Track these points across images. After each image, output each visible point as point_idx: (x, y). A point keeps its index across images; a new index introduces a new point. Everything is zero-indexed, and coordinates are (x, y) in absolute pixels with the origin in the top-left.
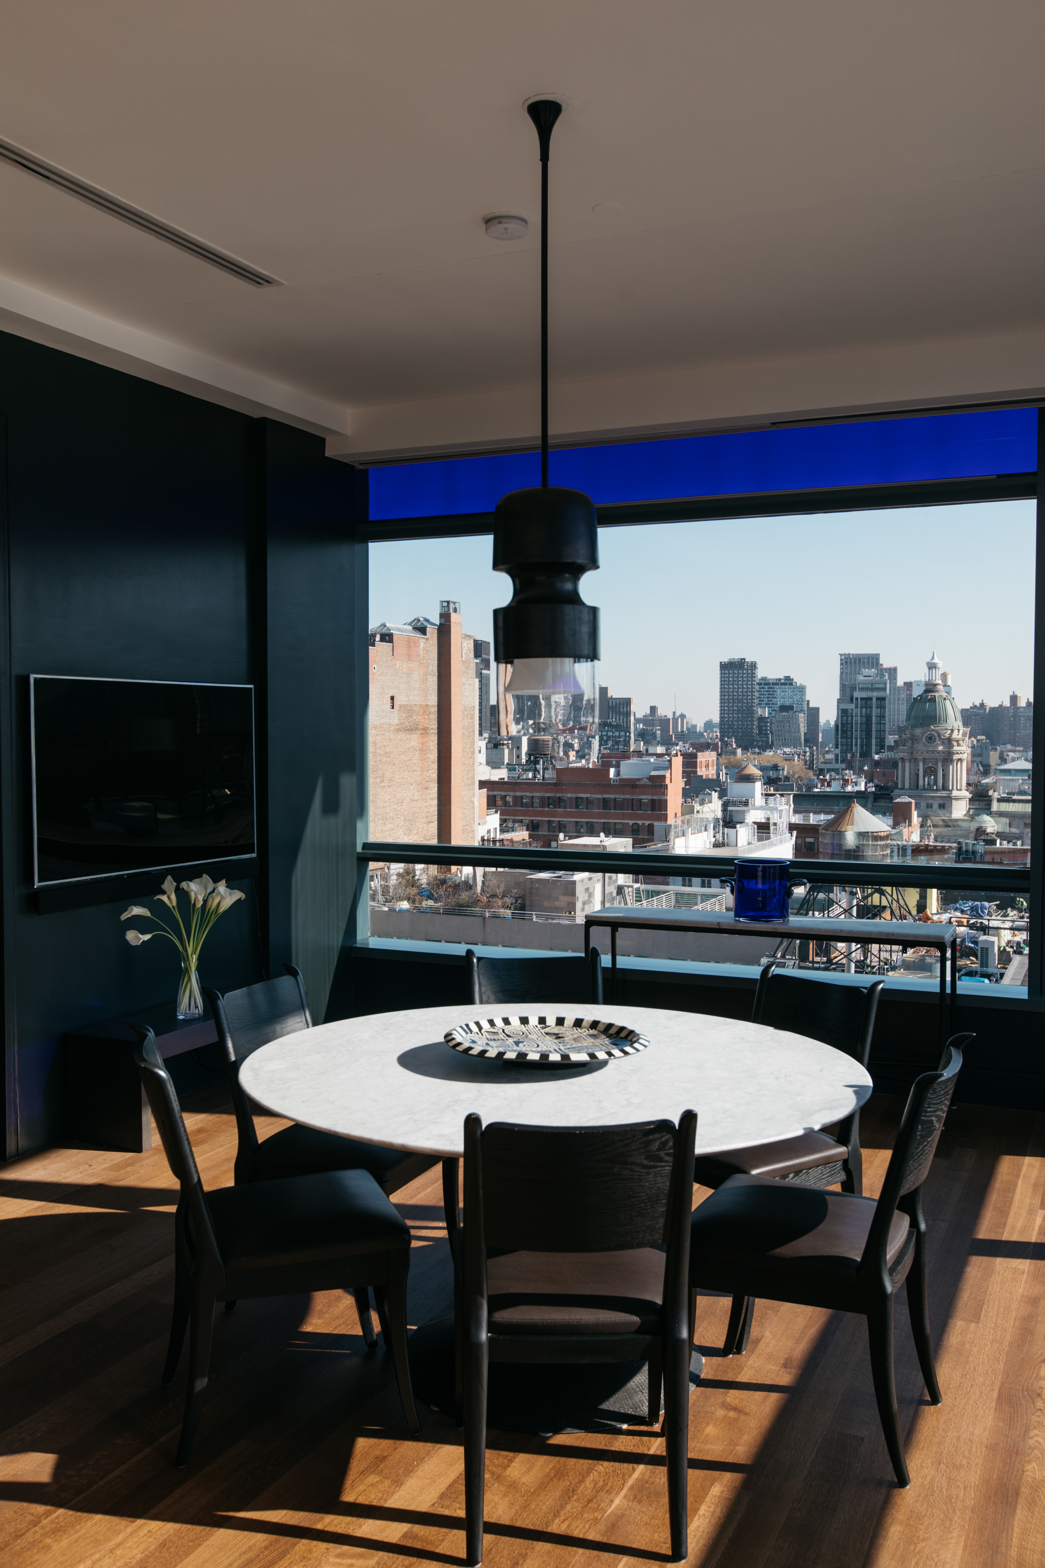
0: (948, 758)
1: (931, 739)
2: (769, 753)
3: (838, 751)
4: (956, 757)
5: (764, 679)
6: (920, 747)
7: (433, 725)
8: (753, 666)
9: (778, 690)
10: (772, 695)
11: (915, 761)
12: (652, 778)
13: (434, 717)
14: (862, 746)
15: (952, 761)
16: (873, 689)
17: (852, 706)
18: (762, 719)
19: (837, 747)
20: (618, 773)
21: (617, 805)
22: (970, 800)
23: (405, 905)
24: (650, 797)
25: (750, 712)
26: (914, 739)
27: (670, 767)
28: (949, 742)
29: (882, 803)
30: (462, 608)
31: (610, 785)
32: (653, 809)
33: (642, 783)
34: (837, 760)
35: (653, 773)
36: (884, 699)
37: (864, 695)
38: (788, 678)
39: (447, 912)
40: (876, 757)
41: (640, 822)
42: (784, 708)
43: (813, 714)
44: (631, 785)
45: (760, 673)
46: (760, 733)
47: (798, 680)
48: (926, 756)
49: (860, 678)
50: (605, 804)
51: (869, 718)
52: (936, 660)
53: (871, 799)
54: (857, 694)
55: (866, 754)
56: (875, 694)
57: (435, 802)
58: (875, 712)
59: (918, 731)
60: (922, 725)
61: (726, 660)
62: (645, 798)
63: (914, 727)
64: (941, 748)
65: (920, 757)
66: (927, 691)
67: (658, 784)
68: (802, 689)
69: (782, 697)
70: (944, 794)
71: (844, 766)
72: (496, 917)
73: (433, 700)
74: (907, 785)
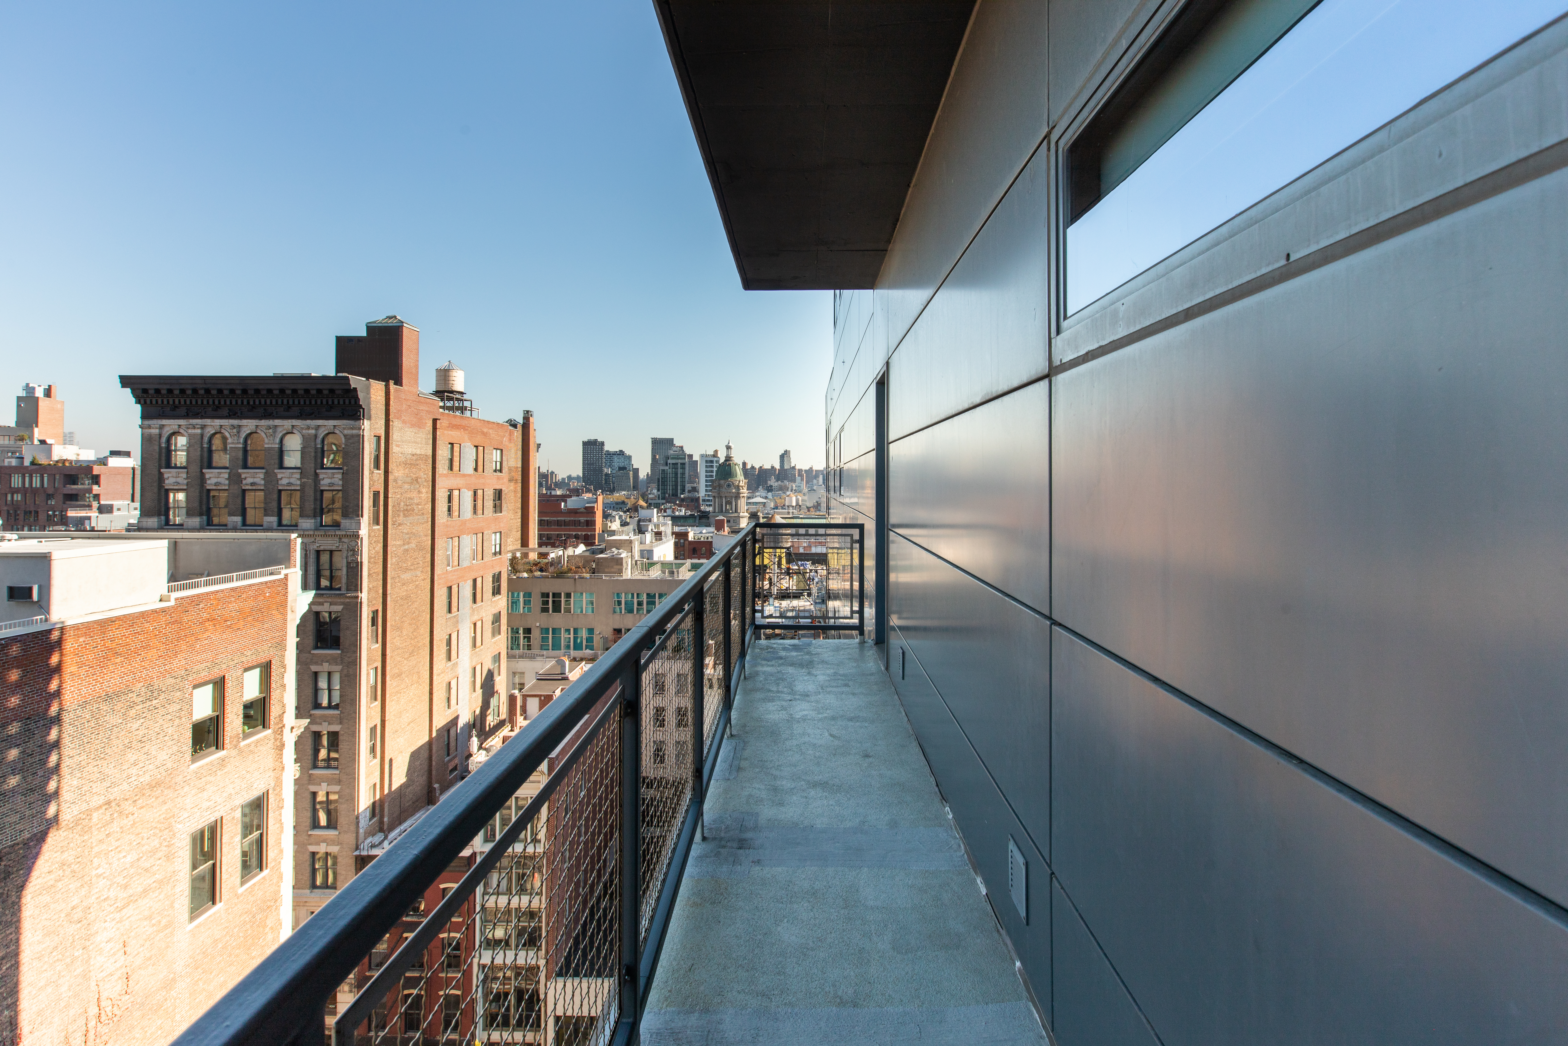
0: (737, 496)
1: (729, 486)
2: (616, 495)
3: (659, 493)
4: (741, 495)
5: (607, 451)
6: (723, 490)
7: (520, 478)
8: (603, 444)
9: (615, 458)
10: (611, 461)
11: (721, 497)
12: (586, 508)
13: (520, 473)
14: (673, 490)
15: (740, 497)
16: (678, 459)
17: (667, 468)
18: (607, 475)
19: (658, 490)
20: (565, 506)
21: (566, 523)
22: (749, 518)
23: (525, 575)
24: (585, 519)
25: (601, 471)
26: (720, 486)
27: (597, 502)
28: (738, 487)
29: (704, 520)
30: (534, 415)
31: (561, 512)
32: (587, 525)
33: (581, 510)
34: (659, 498)
35: (587, 505)
36: (684, 464)
37: (674, 461)
38: (621, 451)
39: (553, 577)
40: (682, 496)
41: (580, 533)
42: (621, 469)
43: (636, 471)
44: (574, 512)
45: (606, 448)
46: (606, 483)
47: (627, 452)
48: (727, 495)
49: (672, 452)
50: (558, 523)
51: (676, 474)
52: (730, 444)
53: (698, 518)
54: (670, 461)
55: (675, 495)
56: (680, 461)
57: (520, 520)
58: (680, 471)
59: (722, 482)
60: (724, 479)
61: (586, 440)
62: (582, 519)
63: (720, 479)
64: (734, 491)
65: (723, 495)
66: (726, 461)
67: (591, 511)
68: (630, 457)
69: (617, 462)
70: (736, 515)
71: (664, 501)
72: (580, 578)
73: (520, 465)
74: (717, 511)
